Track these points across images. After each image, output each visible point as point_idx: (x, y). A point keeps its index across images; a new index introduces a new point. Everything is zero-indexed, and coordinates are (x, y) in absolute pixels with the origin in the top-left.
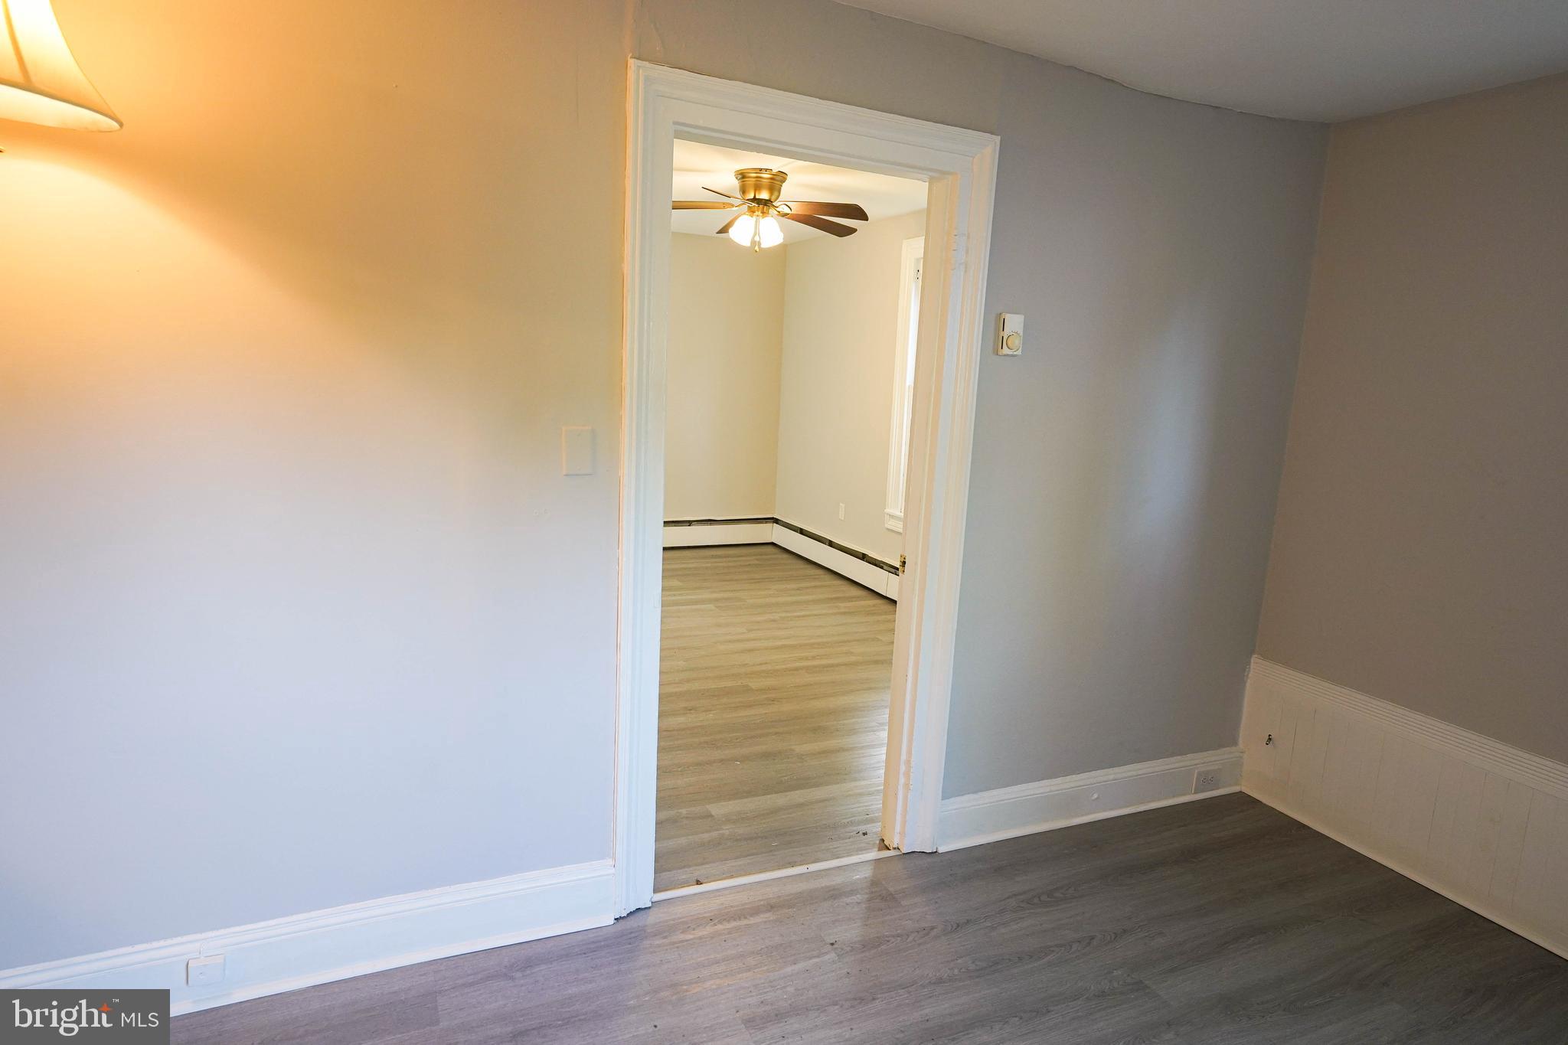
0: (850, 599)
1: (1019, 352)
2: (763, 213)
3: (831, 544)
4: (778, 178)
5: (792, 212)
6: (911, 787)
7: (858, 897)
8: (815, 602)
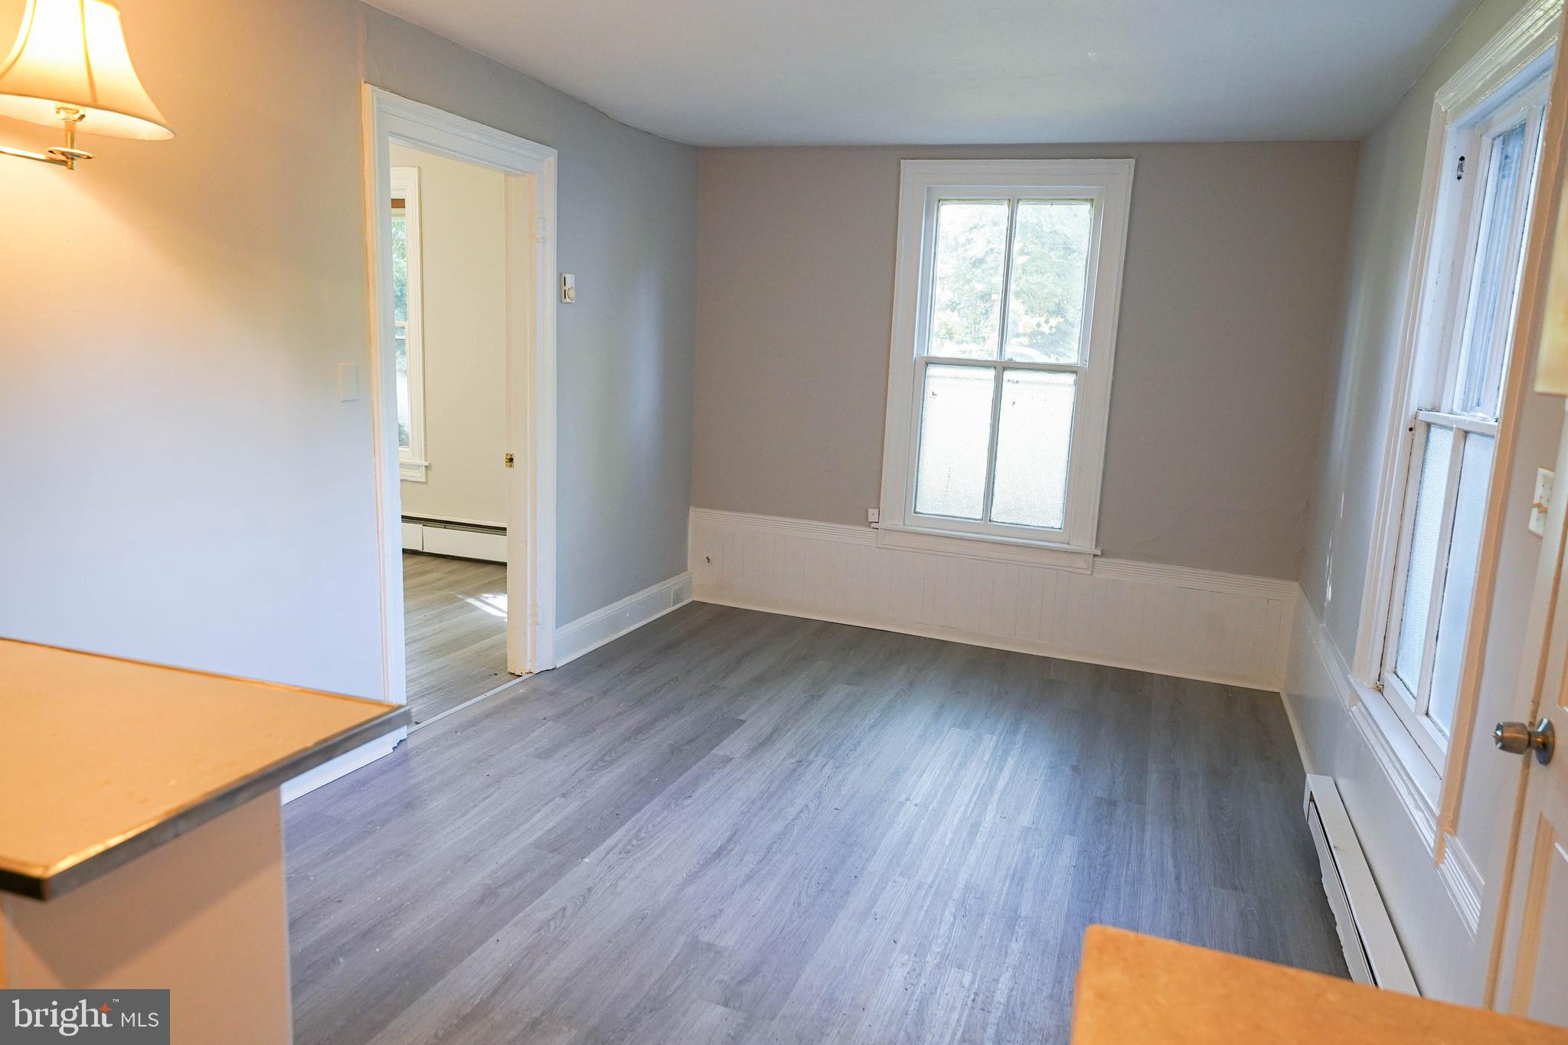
1: (573, 299)
6: (539, 622)
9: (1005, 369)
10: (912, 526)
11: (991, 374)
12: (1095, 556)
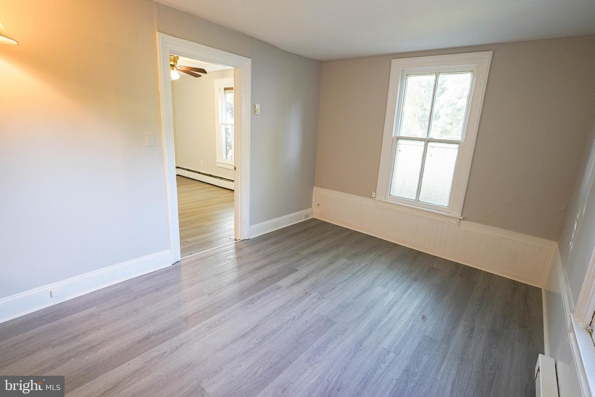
0: (208, 188)
1: (259, 114)
2: (172, 69)
3: (199, 173)
4: (176, 58)
5: (182, 69)
6: (242, 224)
7: (233, 250)
8: (199, 189)
9: (428, 142)
10: (388, 200)
11: (423, 143)
12: (460, 219)
